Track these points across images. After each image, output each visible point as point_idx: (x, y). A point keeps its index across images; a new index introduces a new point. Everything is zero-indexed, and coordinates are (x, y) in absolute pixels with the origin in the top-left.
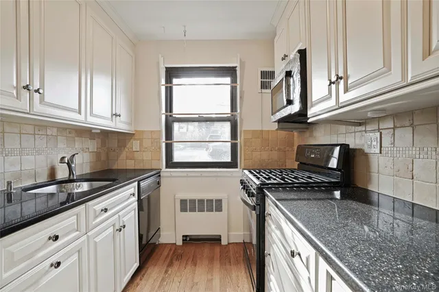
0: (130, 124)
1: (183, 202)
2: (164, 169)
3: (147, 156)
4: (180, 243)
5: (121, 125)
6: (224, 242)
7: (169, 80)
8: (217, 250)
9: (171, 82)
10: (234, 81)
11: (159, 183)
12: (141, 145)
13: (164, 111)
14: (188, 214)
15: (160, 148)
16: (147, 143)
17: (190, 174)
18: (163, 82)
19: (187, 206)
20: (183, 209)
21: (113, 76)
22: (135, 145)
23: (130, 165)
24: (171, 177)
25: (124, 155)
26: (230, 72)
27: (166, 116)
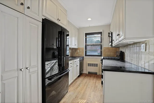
0: (78, 46)
1: (89, 64)
2: (84, 56)
3: (81, 53)
4: (87, 73)
5: (76, 47)
6: (98, 74)
7: (86, 36)
8: (96, 75)
9: (86, 37)
10: (101, 35)
11: (83, 59)
12: (80, 51)
13: (85, 43)
14: (90, 67)
15: (84, 52)
16: (81, 50)
17: (90, 58)
18: (85, 37)
19: (89, 65)
20: (89, 66)
22: (78, 51)
23: (77, 55)
24: (86, 58)
25: (76, 53)
26: (101, 33)
27: (85, 45)
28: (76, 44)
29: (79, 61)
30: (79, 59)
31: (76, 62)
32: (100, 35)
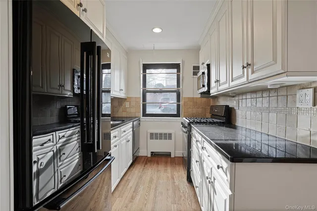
0: (125, 94)
1: (152, 134)
2: (142, 117)
3: (133, 110)
4: (149, 155)
5: (122, 95)
6: (172, 156)
7: (144, 71)
8: (169, 159)
9: (145, 72)
10: (179, 71)
11: (140, 124)
12: (130, 104)
13: (142, 87)
14: (154, 141)
15: (140, 106)
16: (133, 104)
17: (155, 120)
18: (142, 72)
19: (153, 136)
20: (152, 138)
21: (120, 72)
22: (127, 104)
23: (124, 115)
24: (145, 121)
25: (121, 110)
26: (177, 66)
27: (143, 90)
28: (123, 87)
29: (131, 130)
30: (130, 125)
31: (125, 131)
32: (175, 71)
